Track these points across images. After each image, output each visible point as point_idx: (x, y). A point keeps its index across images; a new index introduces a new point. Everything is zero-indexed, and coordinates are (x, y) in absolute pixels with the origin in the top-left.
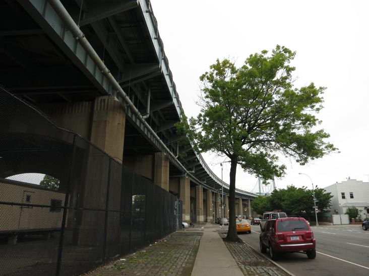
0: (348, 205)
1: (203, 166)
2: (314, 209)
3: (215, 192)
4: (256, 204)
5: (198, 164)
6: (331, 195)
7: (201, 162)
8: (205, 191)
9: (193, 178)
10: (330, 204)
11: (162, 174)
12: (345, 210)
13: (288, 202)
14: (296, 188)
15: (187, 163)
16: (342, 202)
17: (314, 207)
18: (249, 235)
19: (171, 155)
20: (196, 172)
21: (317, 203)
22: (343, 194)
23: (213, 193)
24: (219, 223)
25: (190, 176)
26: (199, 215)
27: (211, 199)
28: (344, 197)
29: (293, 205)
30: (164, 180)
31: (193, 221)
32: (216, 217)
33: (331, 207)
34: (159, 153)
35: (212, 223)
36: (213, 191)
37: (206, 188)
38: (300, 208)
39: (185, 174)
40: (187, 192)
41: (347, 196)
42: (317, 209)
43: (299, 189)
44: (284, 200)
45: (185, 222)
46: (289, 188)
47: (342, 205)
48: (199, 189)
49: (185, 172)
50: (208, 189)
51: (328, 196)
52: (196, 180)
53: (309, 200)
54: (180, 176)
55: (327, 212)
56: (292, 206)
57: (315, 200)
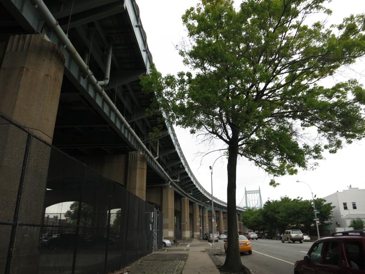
0: (352, 217)
1: (189, 175)
2: (315, 222)
3: (202, 205)
4: (245, 218)
5: (183, 171)
6: (332, 205)
7: (186, 169)
8: (191, 203)
9: (178, 189)
10: (331, 215)
11: (137, 179)
12: (349, 223)
13: (284, 215)
14: (290, 199)
15: (170, 170)
16: (344, 213)
17: (314, 220)
18: (250, 256)
19: (148, 155)
20: (182, 181)
21: (318, 215)
22: (345, 204)
23: (200, 206)
24: (206, 239)
25: (175, 186)
26: (185, 230)
27: (198, 213)
28: (346, 208)
29: (290, 217)
30: (139, 186)
31: (178, 238)
32: (203, 233)
33: (332, 219)
34: (134, 152)
35: (199, 239)
36: (200, 204)
37: (192, 200)
38: (300, 220)
39: (168, 182)
40: (170, 204)
41: (350, 206)
42: (318, 222)
43: (294, 200)
44: (279, 212)
45: (167, 238)
46: (283, 200)
47: (344, 216)
48: (184, 202)
49: (169, 180)
50: (195, 202)
51: (329, 207)
52: (181, 191)
53: (309, 211)
54: (162, 185)
55: (328, 224)
56: (290, 219)
57: (316, 212)
